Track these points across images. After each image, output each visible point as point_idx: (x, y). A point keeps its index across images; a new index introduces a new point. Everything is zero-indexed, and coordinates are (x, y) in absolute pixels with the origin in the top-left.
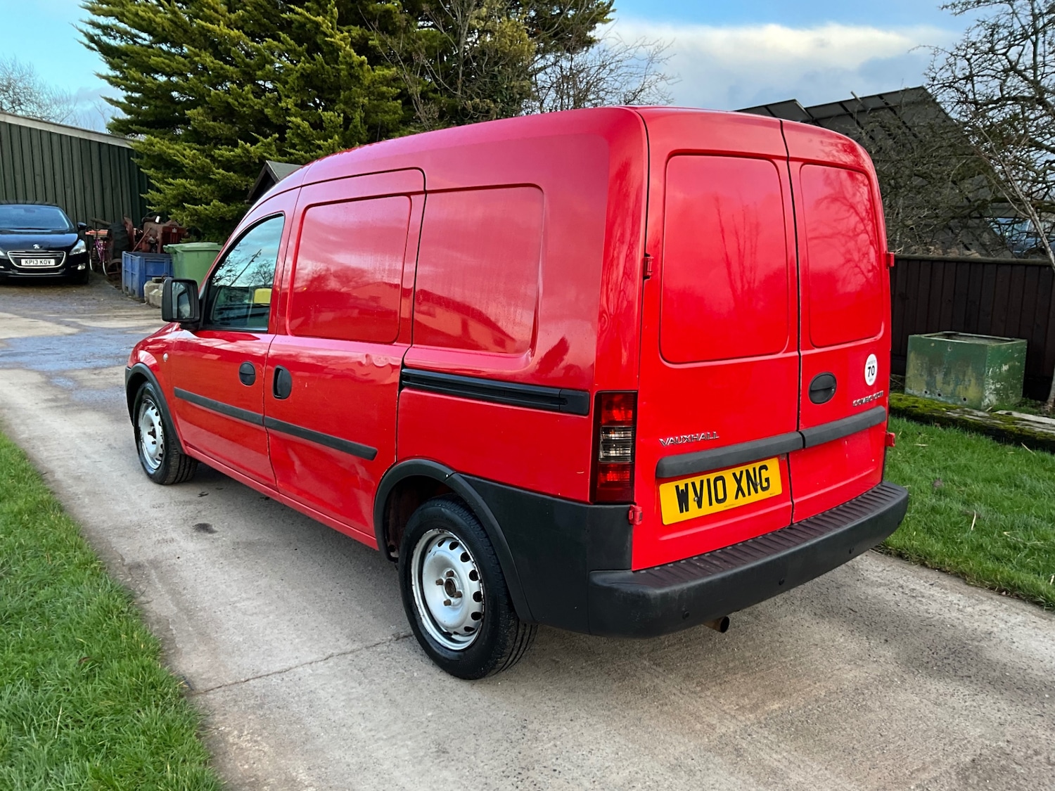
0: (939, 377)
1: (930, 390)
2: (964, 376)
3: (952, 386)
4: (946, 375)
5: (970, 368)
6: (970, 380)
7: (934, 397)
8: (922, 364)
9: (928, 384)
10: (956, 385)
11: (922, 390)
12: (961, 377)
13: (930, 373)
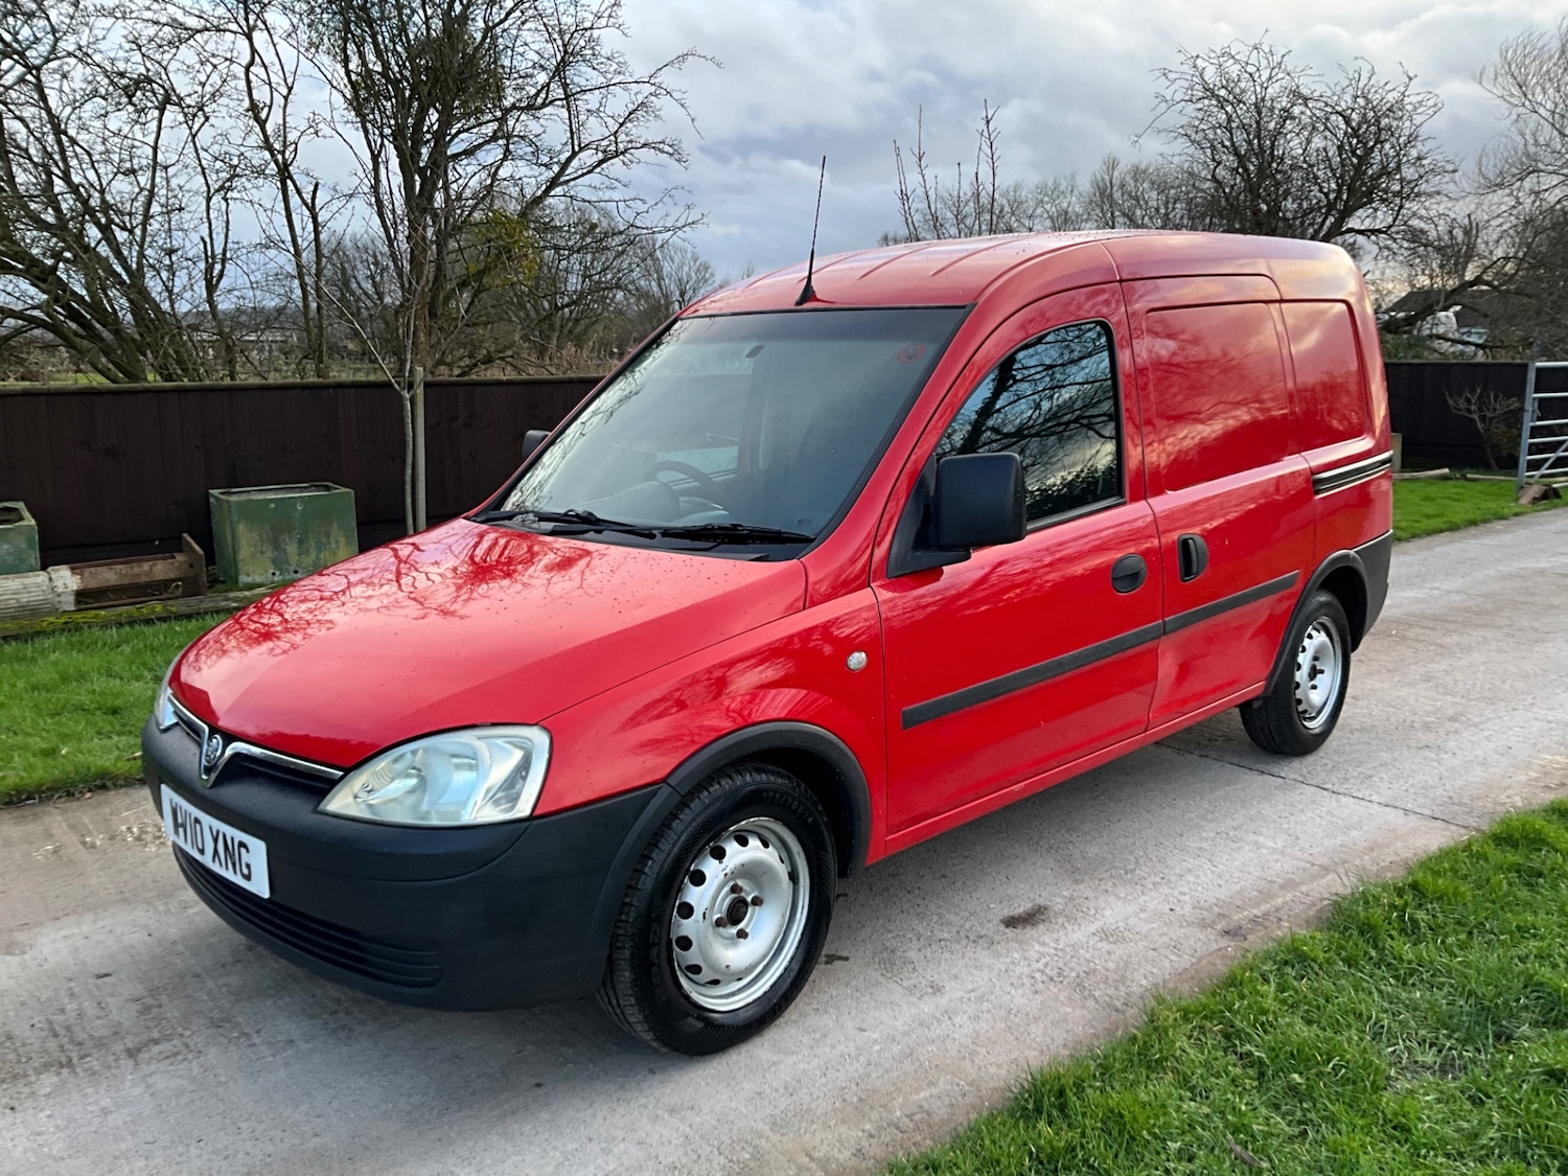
0: (292, 549)
1: (281, 570)
2: (328, 537)
3: (313, 556)
4: (301, 542)
5: (335, 525)
6: (337, 542)
7: (288, 577)
8: (260, 536)
9: (274, 562)
10: (319, 550)
11: (266, 572)
12: (324, 540)
13: (277, 546)
